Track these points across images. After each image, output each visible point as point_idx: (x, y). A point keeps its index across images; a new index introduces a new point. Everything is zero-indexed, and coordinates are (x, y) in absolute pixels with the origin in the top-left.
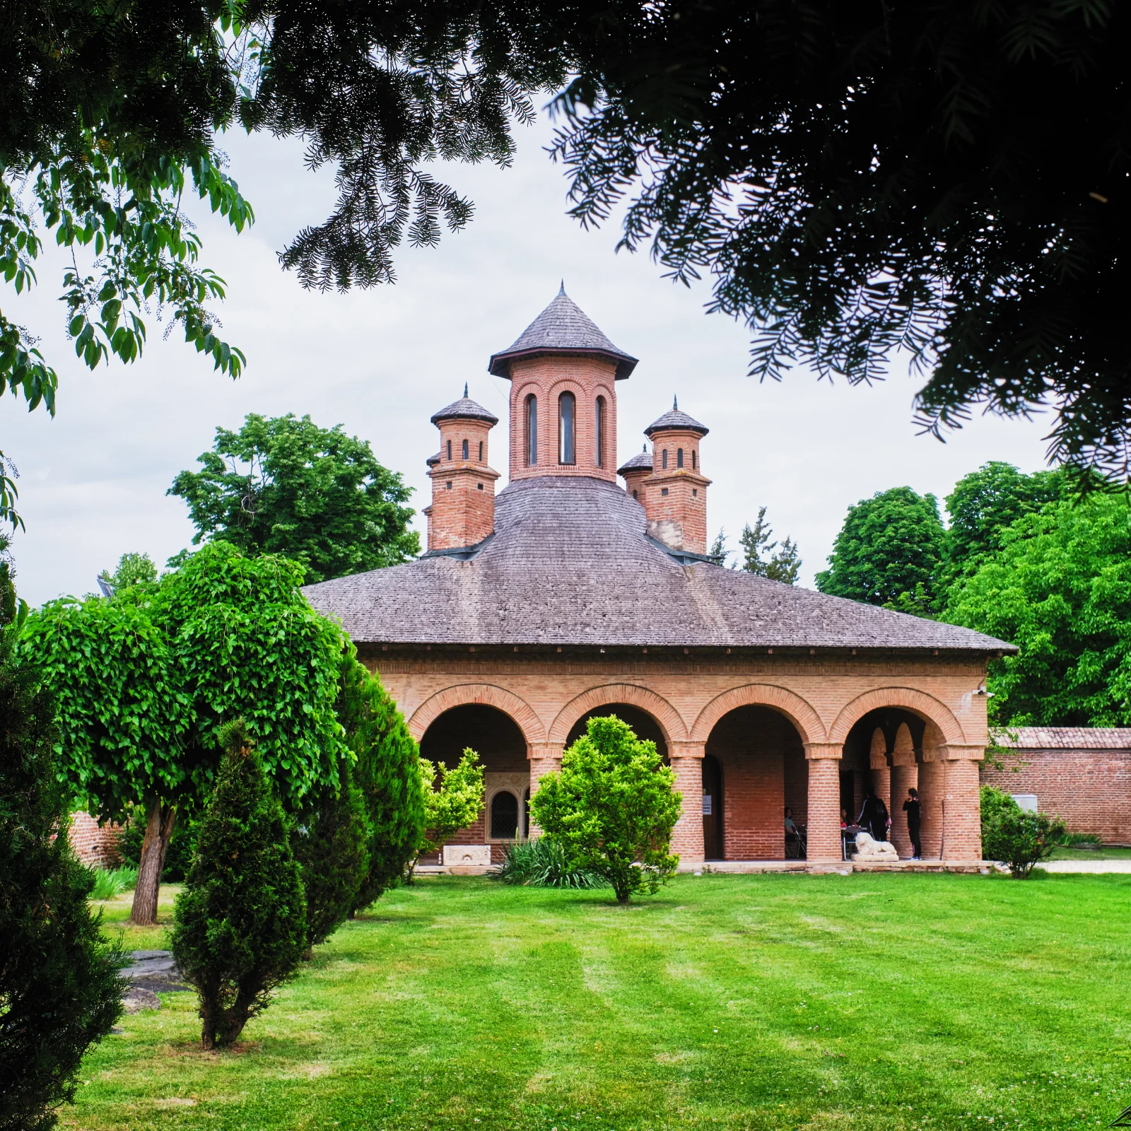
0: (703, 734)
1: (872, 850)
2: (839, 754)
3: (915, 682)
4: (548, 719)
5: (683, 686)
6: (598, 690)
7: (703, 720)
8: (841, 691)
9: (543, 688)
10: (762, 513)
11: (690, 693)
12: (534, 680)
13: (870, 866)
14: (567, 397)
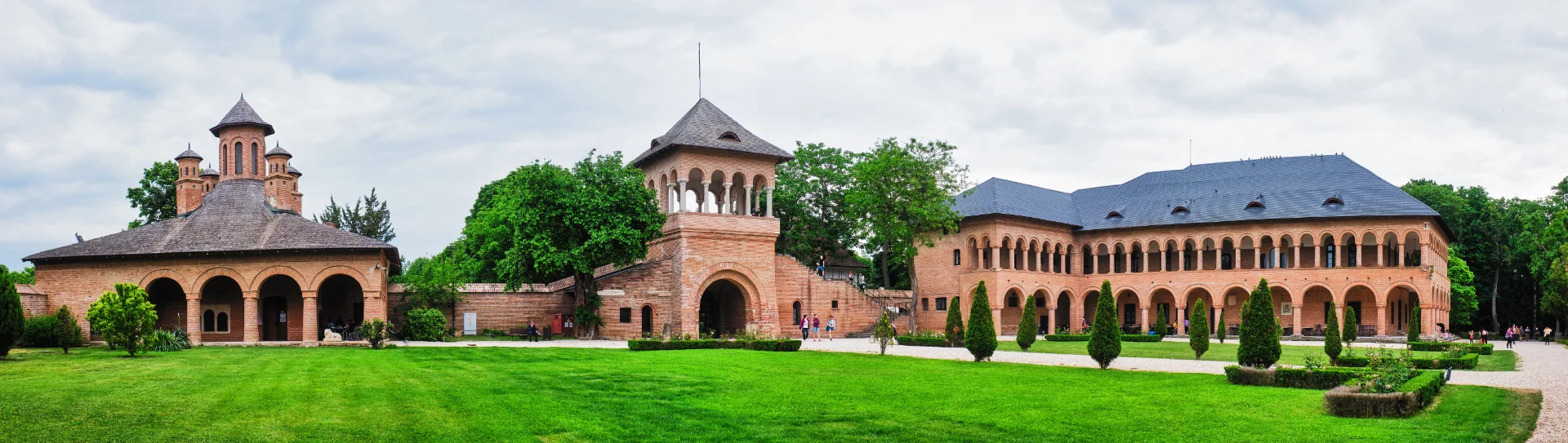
0: (256, 287)
1: (331, 336)
2: (315, 295)
3: (347, 264)
4: (192, 283)
5: (246, 267)
6: (212, 271)
7: (255, 282)
8: (315, 268)
9: (189, 270)
10: (374, 190)
11: (249, 270)
12: (185, 267)
13: (328, 343)
14: (239, 144)
